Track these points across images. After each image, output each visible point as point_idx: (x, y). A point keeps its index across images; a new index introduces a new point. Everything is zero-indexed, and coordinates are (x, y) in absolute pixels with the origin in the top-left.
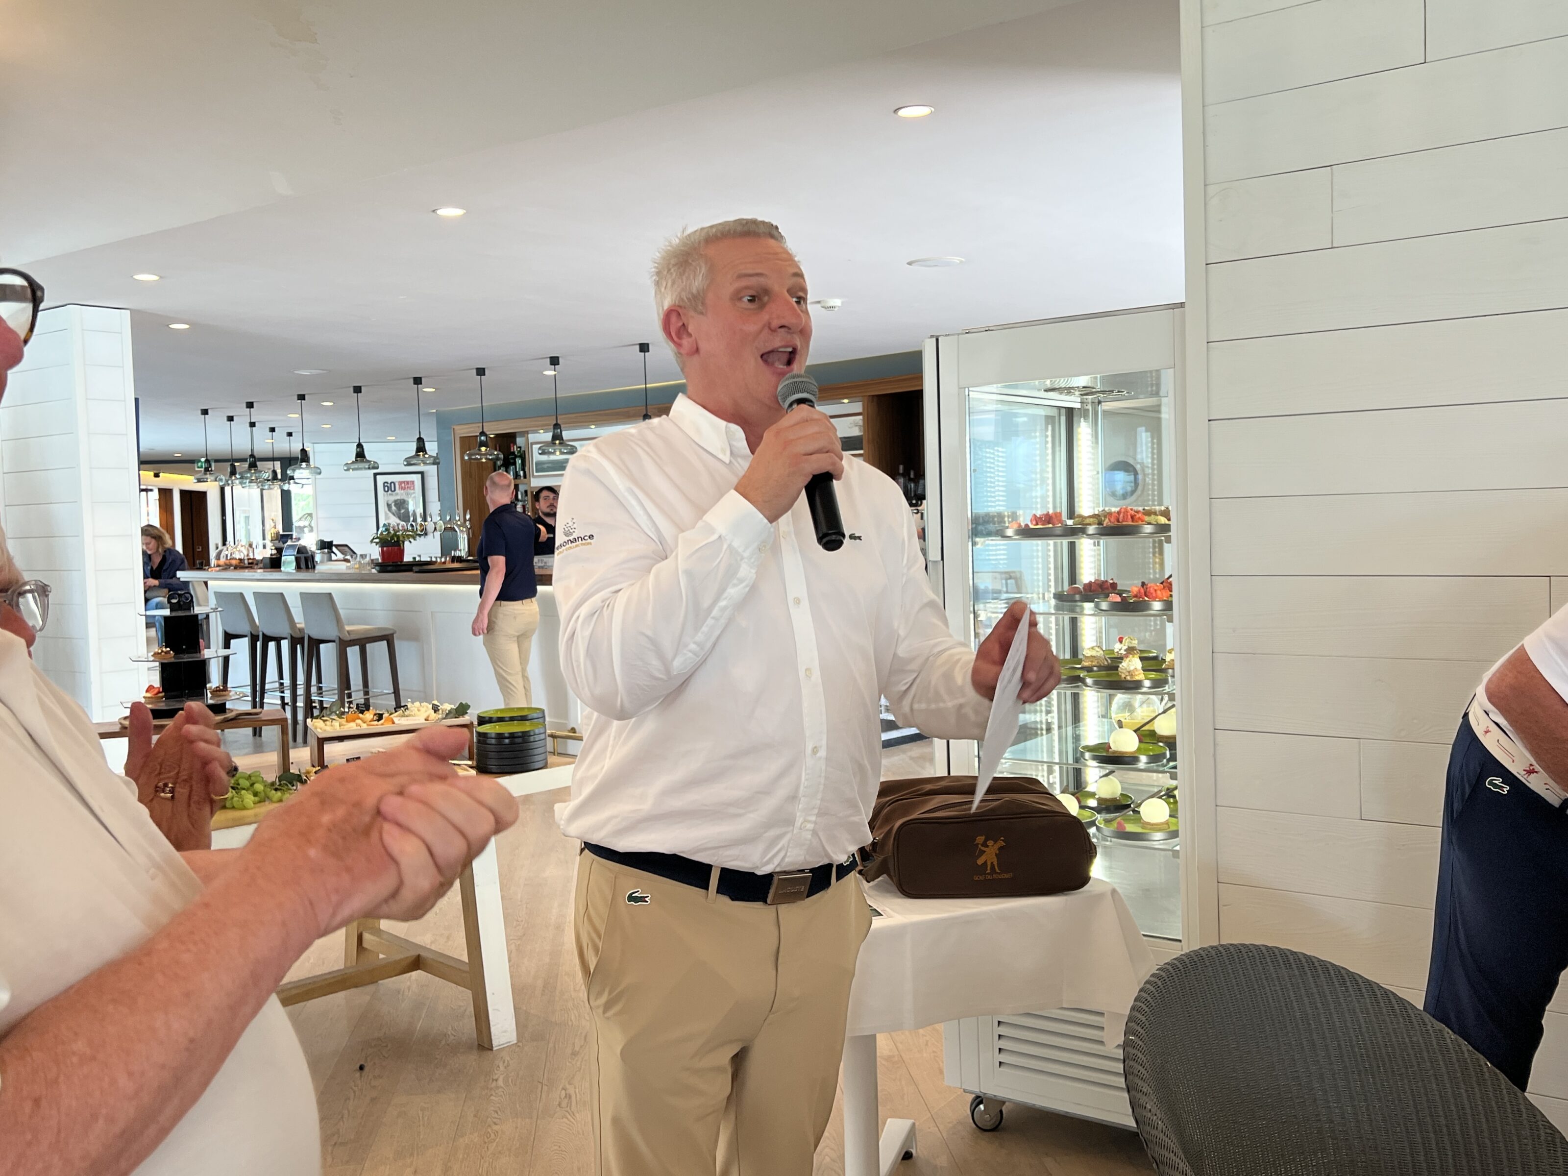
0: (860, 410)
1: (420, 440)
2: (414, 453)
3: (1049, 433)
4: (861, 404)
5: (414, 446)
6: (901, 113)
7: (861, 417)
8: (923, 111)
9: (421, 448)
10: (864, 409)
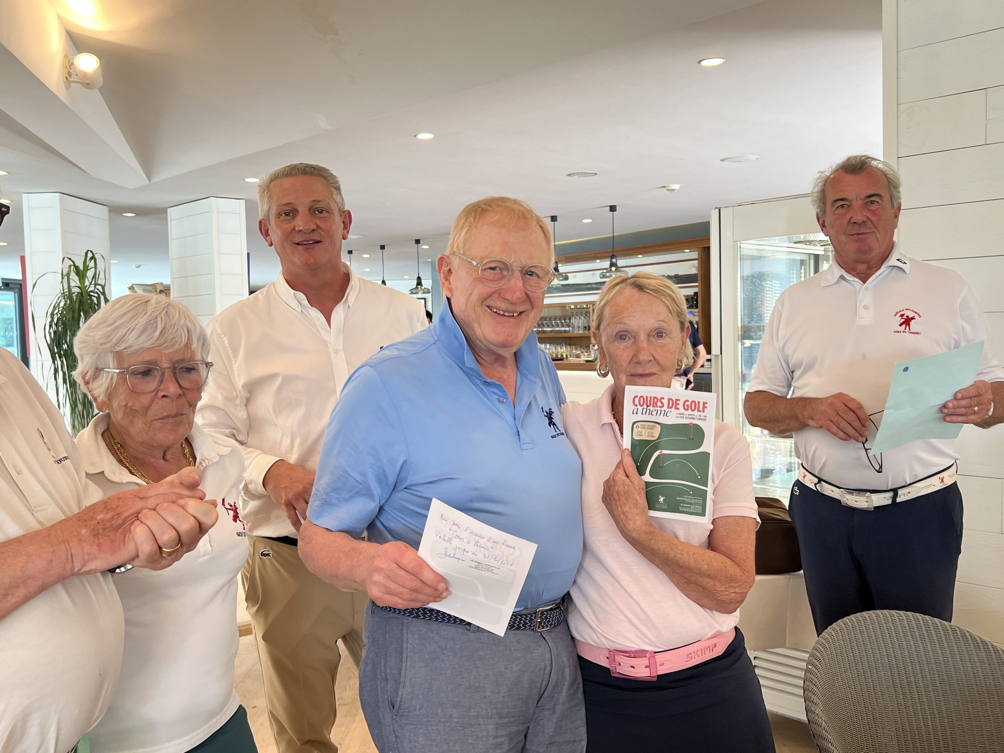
0: (696, 257)
1: (419, 278)
2: (415, 286)
3: (803, 271)
4: (697, 252)
5: (415, 282)
6: (703, 63)
7: (697, 261)
8: (717, 62)
9: (419, 283)
10: (699, 256)
